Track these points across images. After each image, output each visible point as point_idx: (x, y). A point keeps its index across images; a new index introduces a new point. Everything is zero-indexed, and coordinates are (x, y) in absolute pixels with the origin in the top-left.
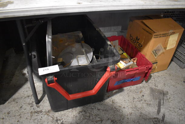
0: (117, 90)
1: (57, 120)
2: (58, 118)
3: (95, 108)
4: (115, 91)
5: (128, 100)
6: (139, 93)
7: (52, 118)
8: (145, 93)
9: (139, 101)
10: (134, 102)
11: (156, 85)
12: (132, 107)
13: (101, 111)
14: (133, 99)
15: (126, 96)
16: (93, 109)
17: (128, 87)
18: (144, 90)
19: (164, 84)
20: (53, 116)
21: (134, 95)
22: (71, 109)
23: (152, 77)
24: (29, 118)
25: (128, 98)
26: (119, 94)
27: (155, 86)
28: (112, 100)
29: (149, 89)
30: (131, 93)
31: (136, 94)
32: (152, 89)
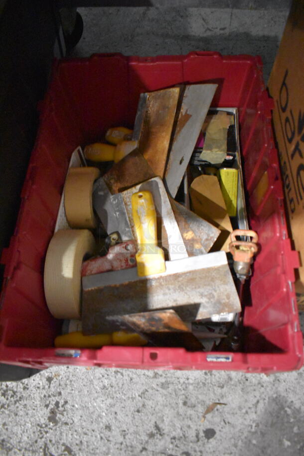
5: (124, 433)
6: (201, 409)
8: (229, 418)
10: (144, 449)
14: (151, 435)
15: (129, 402)
21: (167, 411)
25: (129, 420)
28: (57, 404)
29: (261, 406)
30: (160, 399)
31: (182, 409)
32: (282, 408)
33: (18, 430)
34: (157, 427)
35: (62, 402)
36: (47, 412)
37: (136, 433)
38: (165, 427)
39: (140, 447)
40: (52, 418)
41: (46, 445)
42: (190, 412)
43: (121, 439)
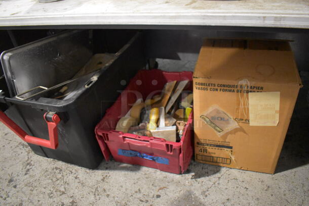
0: (129, 165)
1: (28, 164)
2: (32, 163)
3: (75, 174)
4: (125, 165)
5: (126, 189)
6: (158, 188)
7: (27, 159)
8: (168, 193)
9: (141, 201)
10: (132, 196)
11: (206, 193)
12: (118, 202)
13: (77, 180)
14: (136, 192)
15: (132, 180)
16: (72, 172)
17: (151, 170)
18: (172, 188)
19: (228, 200)
20: (31, 157)
21: (145, 186)
22: (52, 159)
23: (218, 175)
24: (14, 147)
25: (130, 186)
26: (126, 172)
27: (203, 193)
29: (182, 192)
30: (144, 181)
31: (151, 186)
32: (191, 194)
33: (89, 181)
34: (139, 190)
35: (108, 176)
36: (102, 178)
37: (131, 190)
38: (142, 191)
39: (131, 195)
40: (103, 180)
41: (97, 187)
42: (154, 188)
43: (124, 191)
